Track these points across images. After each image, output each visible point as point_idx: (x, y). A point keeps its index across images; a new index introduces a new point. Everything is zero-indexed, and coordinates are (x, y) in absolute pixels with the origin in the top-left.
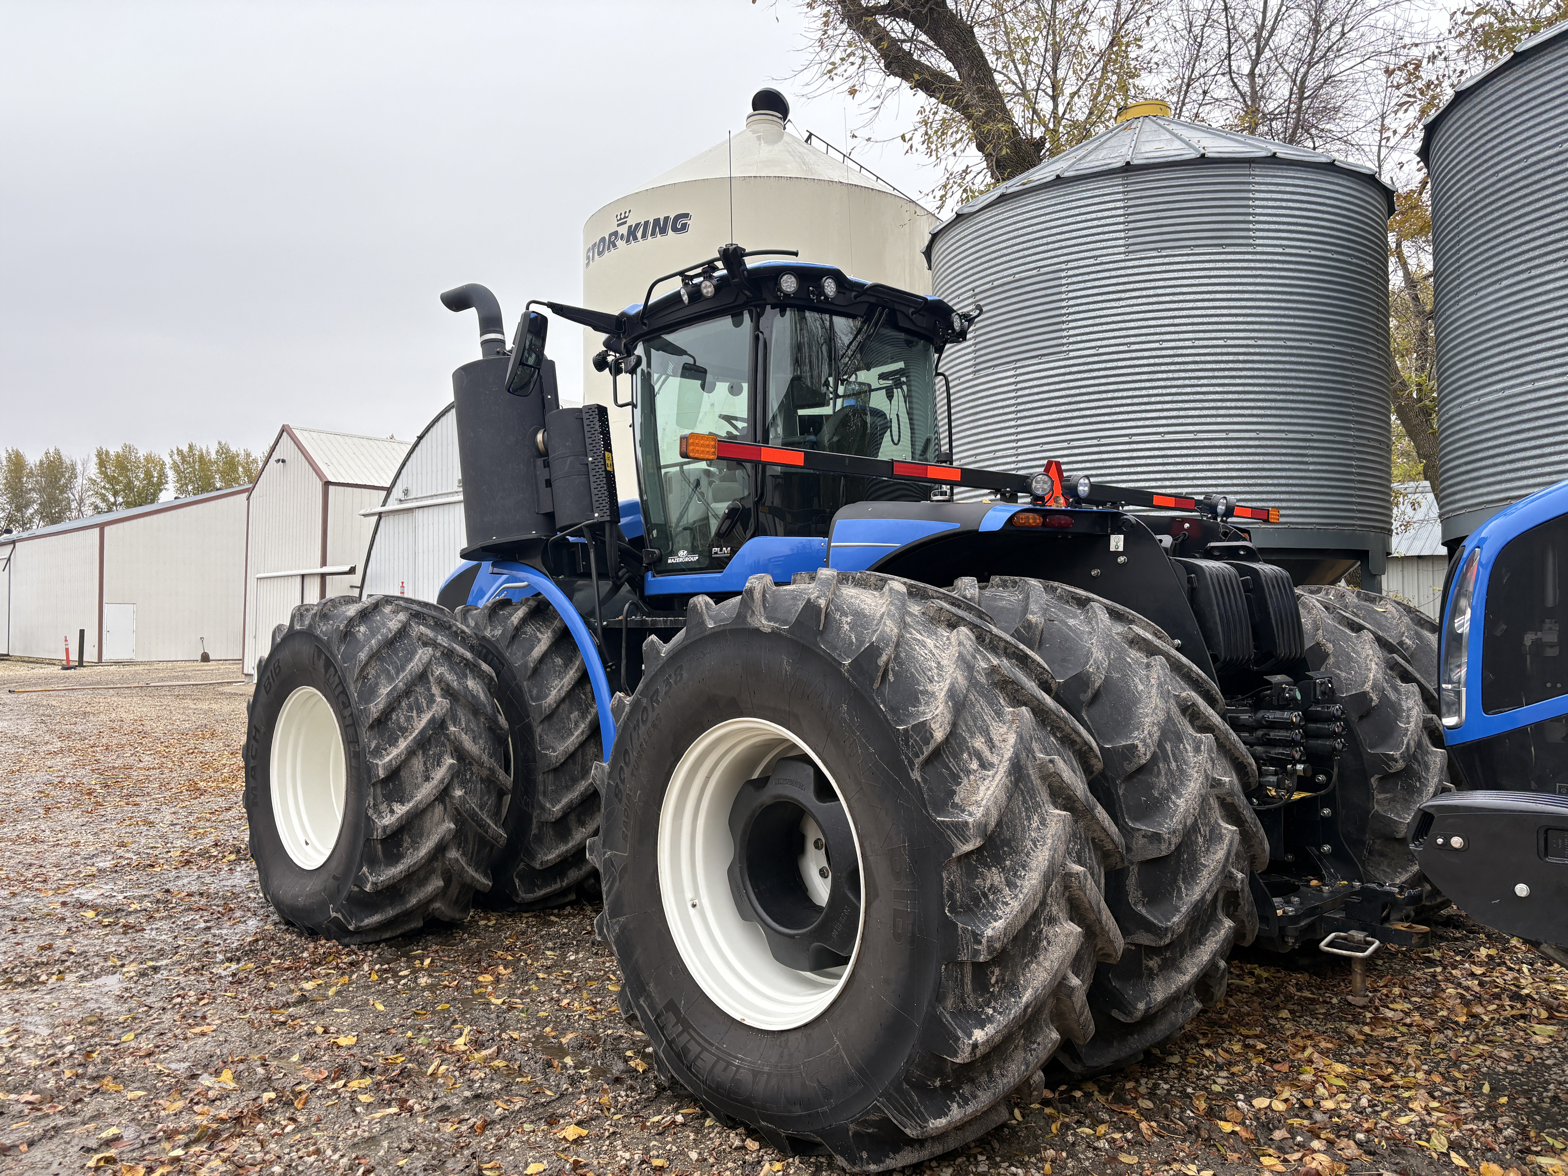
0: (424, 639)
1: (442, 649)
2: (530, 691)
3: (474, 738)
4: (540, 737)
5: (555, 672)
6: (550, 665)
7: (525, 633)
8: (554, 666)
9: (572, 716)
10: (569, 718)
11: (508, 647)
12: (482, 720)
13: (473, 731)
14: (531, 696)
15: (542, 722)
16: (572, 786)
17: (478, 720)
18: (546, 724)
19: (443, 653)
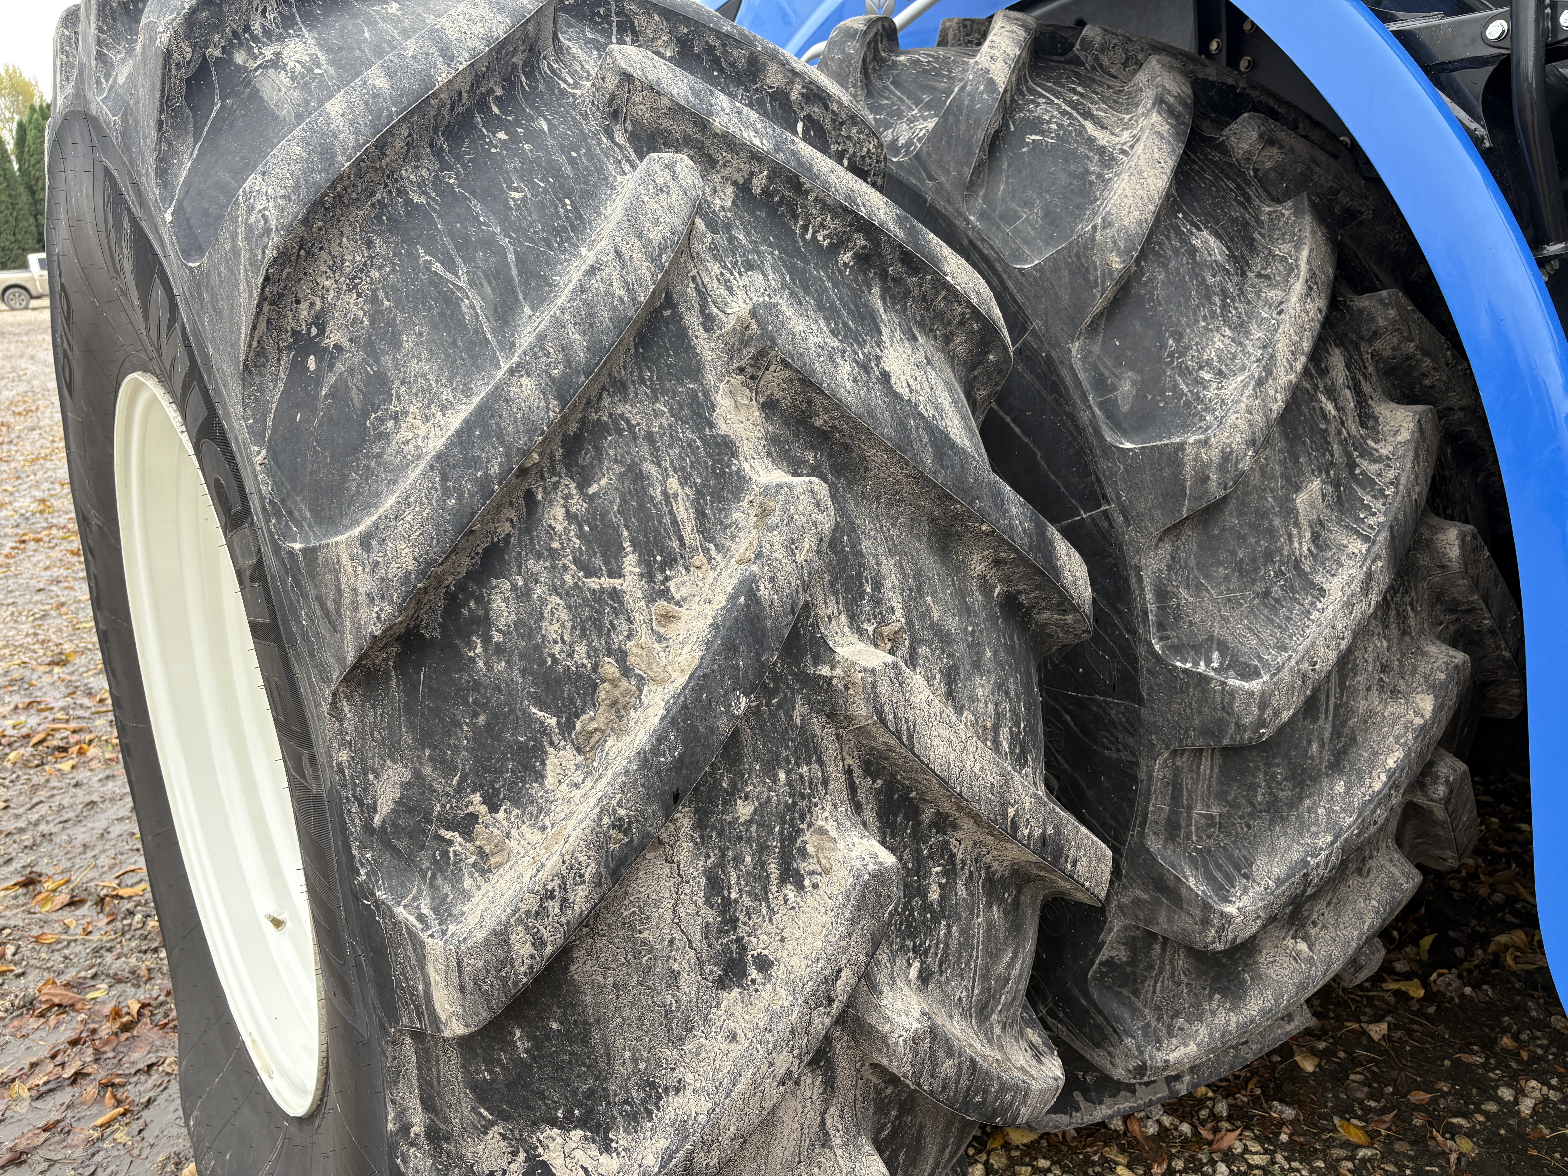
0: (642, 109)
1: (738, 168)
2: (1102, 385)
3: (951, 676)
4: (1162, 594)
5: (1207, 294)
6: (1180, 264)
7: (1036, 125)
8: (1197, 268)
9: (1301, 500)
10: (1289, 512)
11: (971, 187)
12: (977, 565)
13: (944, 638)
14: (1110, 409)
15: (1173, 531)
16: (1294, 804)
17: (958, 569)
18: (1190, 538)
19: (743, 190)
